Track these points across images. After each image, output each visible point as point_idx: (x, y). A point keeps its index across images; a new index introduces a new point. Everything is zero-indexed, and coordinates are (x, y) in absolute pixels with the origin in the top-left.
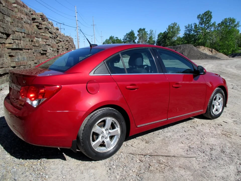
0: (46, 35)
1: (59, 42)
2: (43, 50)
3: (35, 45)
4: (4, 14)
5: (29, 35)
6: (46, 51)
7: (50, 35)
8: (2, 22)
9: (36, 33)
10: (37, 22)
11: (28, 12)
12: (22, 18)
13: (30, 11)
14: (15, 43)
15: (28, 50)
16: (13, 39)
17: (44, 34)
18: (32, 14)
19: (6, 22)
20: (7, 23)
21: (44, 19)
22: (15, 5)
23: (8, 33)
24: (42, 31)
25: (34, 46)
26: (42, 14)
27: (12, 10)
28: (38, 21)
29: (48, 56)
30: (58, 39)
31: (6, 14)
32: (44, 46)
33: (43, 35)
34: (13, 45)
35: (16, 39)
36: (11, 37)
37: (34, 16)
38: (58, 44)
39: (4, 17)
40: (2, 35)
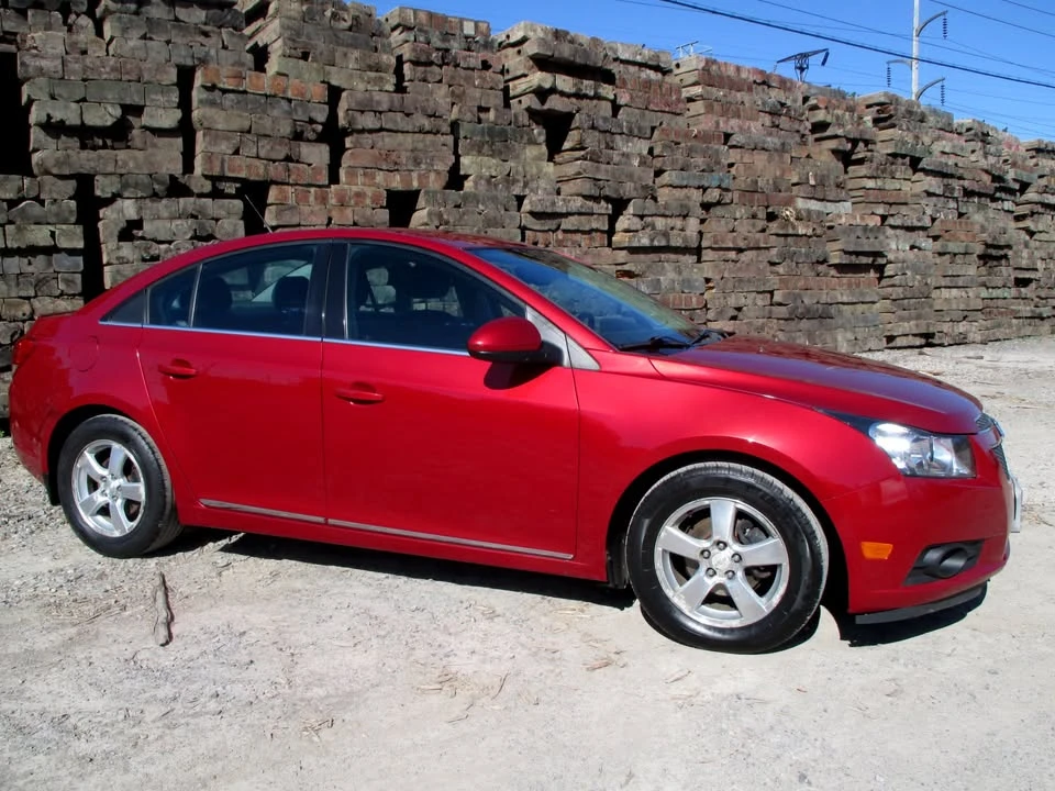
0: (890, 185)
1: (1033, 214)
2: (846, 253)
3: (791, 231)
4: (613, 134)
5: (756, 196)
6: (879, 254)
7: (933, 184)
8: (591, 160)
9: (812, 182)
10: (836, 137)
11: (795, 101)
12: (729, 131)
13: (806, 99)
14: (648, 230)
15: (740, 251)
16: (642, 217)
17: (870, 184)
18: (814, 108)
19: (616, 159)
20: (624, 160)
21: (891, 116)
22: (698, 90)
23: (615, 196)
24: (863, 170)
25: (786, 236)
26: (882, 99)
27: (668, 112)
28: (840, 132)
29: (892, 277)
30: (1031, 195)
31: (625, 130)
32: (860, 233)
33: (864, 188)
34: (634, 236)
35: (655, 215)
36: (631, 209)
37: (820, 116)
38: (1028, 223)
39: (613, 142)
40: (590, 203)
